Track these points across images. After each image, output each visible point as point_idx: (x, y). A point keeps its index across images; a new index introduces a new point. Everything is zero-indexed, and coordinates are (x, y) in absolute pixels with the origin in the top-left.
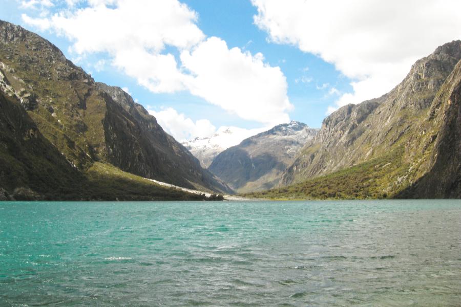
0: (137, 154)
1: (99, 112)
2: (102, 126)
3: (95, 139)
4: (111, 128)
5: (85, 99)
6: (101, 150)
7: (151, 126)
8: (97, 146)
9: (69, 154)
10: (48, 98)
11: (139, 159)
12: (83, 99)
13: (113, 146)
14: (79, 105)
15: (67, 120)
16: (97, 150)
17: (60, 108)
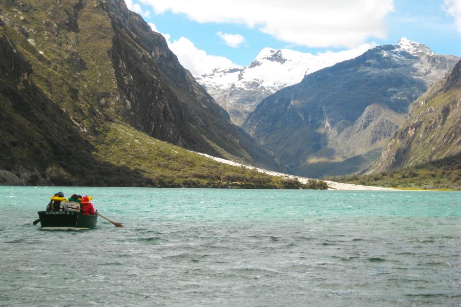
0: (162, 108)
1: (103, 38)
2: (110, 62)
3: (101, 84)
4: (123, 65)
5: (76, 15)
6: (113, 103)
7: (157, 52)
8: (106, 95)
9: (74, 111)
10: (17, 12)
11: (165, 117)
12: (73, 13)
13: (129, 96)
14: (66, 24)
15: (54, 52)
16: (107, 102)
17: (39, 30)
